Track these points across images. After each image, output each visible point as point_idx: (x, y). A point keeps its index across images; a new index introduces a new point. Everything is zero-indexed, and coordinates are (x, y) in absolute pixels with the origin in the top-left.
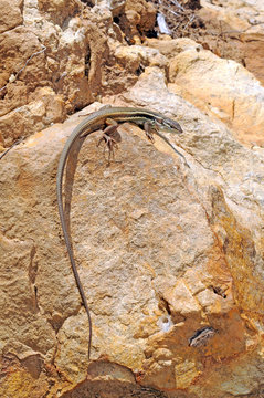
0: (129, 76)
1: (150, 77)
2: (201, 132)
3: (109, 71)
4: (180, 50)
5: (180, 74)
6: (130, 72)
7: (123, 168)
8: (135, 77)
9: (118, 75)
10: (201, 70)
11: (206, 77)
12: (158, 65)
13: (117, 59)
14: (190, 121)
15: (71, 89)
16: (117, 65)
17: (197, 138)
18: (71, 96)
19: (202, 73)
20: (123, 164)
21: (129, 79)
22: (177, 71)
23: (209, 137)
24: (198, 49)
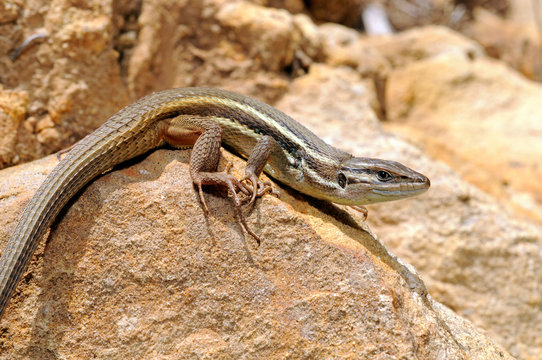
0: (263, 78)
1: (325, 89)
2: (482, 236)
3: (199, 61)
4: (420, 56)
5: (419, 110)
6: (265, 68)
7: (190, 302)
8: (278, 82)
9: (226, 74)
10: (479, 104)
11: (496, 122)
12: (352, 65)
13: (227, 29)
14: (446, 204)
15: (60, 83)
16: (225, 47)
17: (467, 257)
18: (58, 103)
19: (483, 114)
20: (192, 287)
21: (261, 88)
22: (411, 102)
23: (507, 255)
24: (471, 56)
